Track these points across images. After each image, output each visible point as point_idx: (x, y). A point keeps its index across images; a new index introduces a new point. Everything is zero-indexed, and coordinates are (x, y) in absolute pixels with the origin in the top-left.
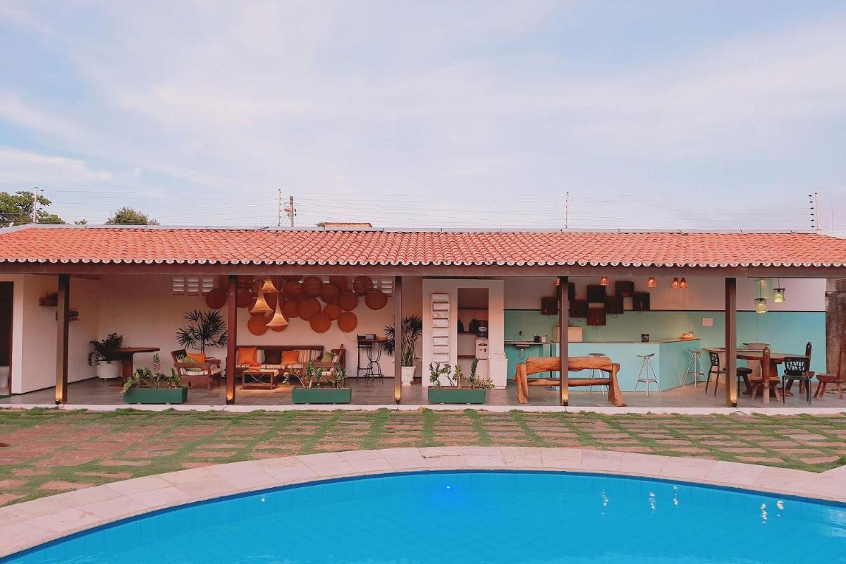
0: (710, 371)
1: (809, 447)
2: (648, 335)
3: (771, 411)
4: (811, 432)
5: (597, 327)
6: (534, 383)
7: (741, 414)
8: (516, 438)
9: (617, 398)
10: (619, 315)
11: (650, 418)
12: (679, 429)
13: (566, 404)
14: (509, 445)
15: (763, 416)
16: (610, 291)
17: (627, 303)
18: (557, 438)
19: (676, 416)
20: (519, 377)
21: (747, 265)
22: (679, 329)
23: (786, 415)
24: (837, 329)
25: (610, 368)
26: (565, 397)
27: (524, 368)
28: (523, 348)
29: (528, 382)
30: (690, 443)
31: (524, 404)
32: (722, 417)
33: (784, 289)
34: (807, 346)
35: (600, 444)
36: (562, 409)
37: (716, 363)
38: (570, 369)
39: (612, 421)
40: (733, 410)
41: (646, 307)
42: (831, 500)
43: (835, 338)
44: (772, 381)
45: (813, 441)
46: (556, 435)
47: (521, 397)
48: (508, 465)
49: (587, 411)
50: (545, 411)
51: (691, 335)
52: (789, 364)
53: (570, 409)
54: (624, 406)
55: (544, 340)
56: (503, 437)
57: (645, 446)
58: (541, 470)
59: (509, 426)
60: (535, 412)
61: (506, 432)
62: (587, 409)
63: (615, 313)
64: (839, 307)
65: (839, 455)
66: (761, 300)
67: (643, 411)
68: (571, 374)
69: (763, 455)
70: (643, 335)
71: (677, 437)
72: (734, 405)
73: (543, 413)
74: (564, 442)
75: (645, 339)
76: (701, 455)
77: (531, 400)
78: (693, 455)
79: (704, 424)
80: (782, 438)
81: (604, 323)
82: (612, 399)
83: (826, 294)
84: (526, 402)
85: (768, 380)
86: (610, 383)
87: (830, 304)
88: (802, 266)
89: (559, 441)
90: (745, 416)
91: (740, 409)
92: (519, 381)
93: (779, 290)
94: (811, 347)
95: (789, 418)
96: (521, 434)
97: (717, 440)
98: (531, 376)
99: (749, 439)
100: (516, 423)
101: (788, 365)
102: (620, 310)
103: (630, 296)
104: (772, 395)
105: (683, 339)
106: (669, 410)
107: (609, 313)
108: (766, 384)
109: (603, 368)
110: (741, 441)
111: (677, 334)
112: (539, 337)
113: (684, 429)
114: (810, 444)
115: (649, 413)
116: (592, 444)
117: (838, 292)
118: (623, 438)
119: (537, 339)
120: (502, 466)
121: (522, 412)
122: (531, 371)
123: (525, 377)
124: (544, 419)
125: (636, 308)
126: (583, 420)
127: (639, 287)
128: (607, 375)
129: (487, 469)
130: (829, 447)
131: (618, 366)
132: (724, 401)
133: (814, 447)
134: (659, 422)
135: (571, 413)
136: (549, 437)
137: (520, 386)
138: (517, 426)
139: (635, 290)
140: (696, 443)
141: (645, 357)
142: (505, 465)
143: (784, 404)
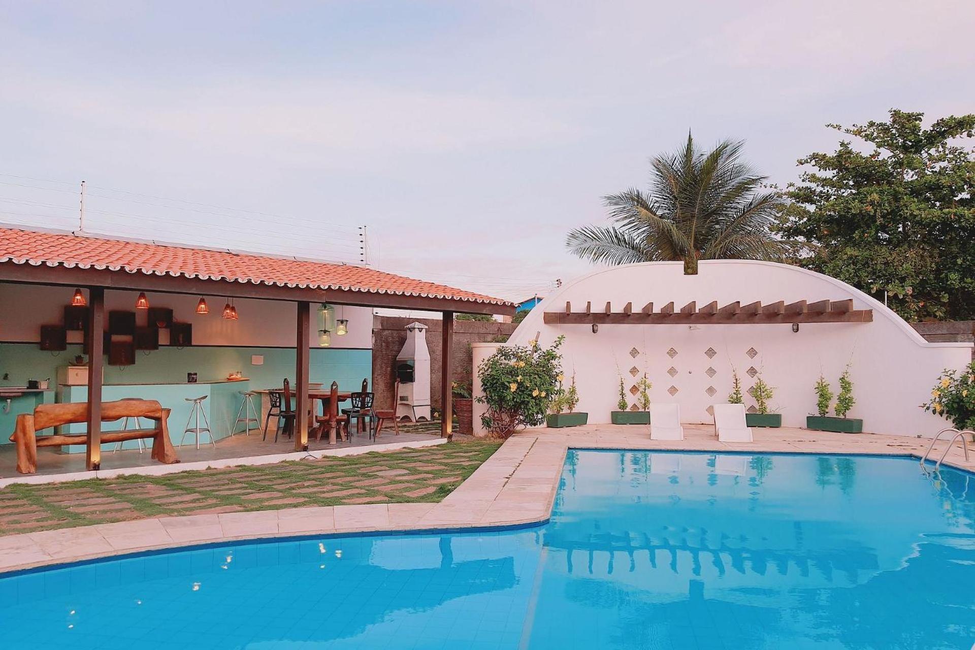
0: (269, 415)
1: (401, 482)
2: (196, 374)
3: (341, 452)
4: (391, 468)
5: (122, 367)
6: (45, 443)
7: (311, 458)
8: (38, 521)
9: (168, 453)
10: (152, 352)
11: (211, 473)
12: (256, 481)
13: (96, 467)
14: (32, 530)
15: (335, 458)
16: (140, 321)
17: (163, 337)
18: (105, 512)
19: (242, 468)
20: (20, 435)
21: (326, 287)
22: (228, 367)
23: (355, 454)
24: (382, 367)
25: (157, 415)
26: (95, 458)
27: (30, 421)
28: (10, 398)
29: (37, 441)
30: (280, 494)
31: (29, 474)
32: (293, 463)
33: (347, 321)
34: (363, 382)
35: (173, 511)
36: (91, 475)
37: (278, 404)
38: (104, 419)
39: (168, 481)
40: (303, 454)
41: (188, 342)
42: (469, 526)
43: (379, 377)
44: (338, 419)
45: (400, 475)
46: (102, 508)
47: (24, 464)
48: (56, 557)
49: (127, 475)
50: (64, 481)
51: (239, 376)
52: (356, 400)
53: (102, 474)
54: (178, 462)
55: (43, 386)
56: (16, 522)
57: (232, 504)
58: (113, 554)
59: (17, 506)
60: (49, 484)
61: (15, 514)
62: (128, 472)
63: (146, 348)
64: (383, 344)
65: (434, 485)
66: (325, 331)
67: (201, 466)
68: (105, 426)
69: (366, 495)
70: (189, 374)
71: (261, 489)
72: (305, 449)
73: (63, 483)
74: (120, 515)
75: (192, 379)
76: (304, 504)
77: (40, 468)
78: (295, 506)
79: (282, 472)
80: (369, 476)
81: (132, 362)
82: (159, 455)
83: (373, 331)
84: (33, 470)
85: (335, 420)
86: (158, 435)
87: (376, 341)
88: (369, 292)
89: (109, 515)
90: (316, 460)
91: (311, 453)
92: (22, 442)
93: (342, 322)
94: (367, 383)
95: (359, 457)
96: (44, 515)
97: (308, 487)
98: (39, 433)
99: (339, 481)
100: (25, 501)
101: (354, 402)
102: (154, 345)
103: (166, 327)
104: (338, 436)
105: (229, 380)
106: (233, 462)
107: (140, 348)
108: (334, 424)
109: (149, 414)
110: (333, 484)
111: (223, 375)
112: (36, 382)
113: (263, 480)
114: (401, 478)
115: (209, 468)
116: (160, 513)
117: (383, 329)
118: (198, 500)
119: (33, 384)
120: (46, 560)
121: (27, 485)
122: (42, 424)
123: (32, 435)
124: (68, 491)
125: (174, 342)
126: (125, 486)
127: (180, 316)
128: (150, 424)
129: (20, 569)
130: (419, 480)
131: (169, 411)
132: (293, 446)
133: (407, 481)
134: (227, 476)
135: (105, 479)
136: (92, 513)
137: (22, 448)
138: (31, 505)
139: (174, 320)
140: (287, 493)
141: (196, 400)
142: (48, 558)
143: (351, 445)
